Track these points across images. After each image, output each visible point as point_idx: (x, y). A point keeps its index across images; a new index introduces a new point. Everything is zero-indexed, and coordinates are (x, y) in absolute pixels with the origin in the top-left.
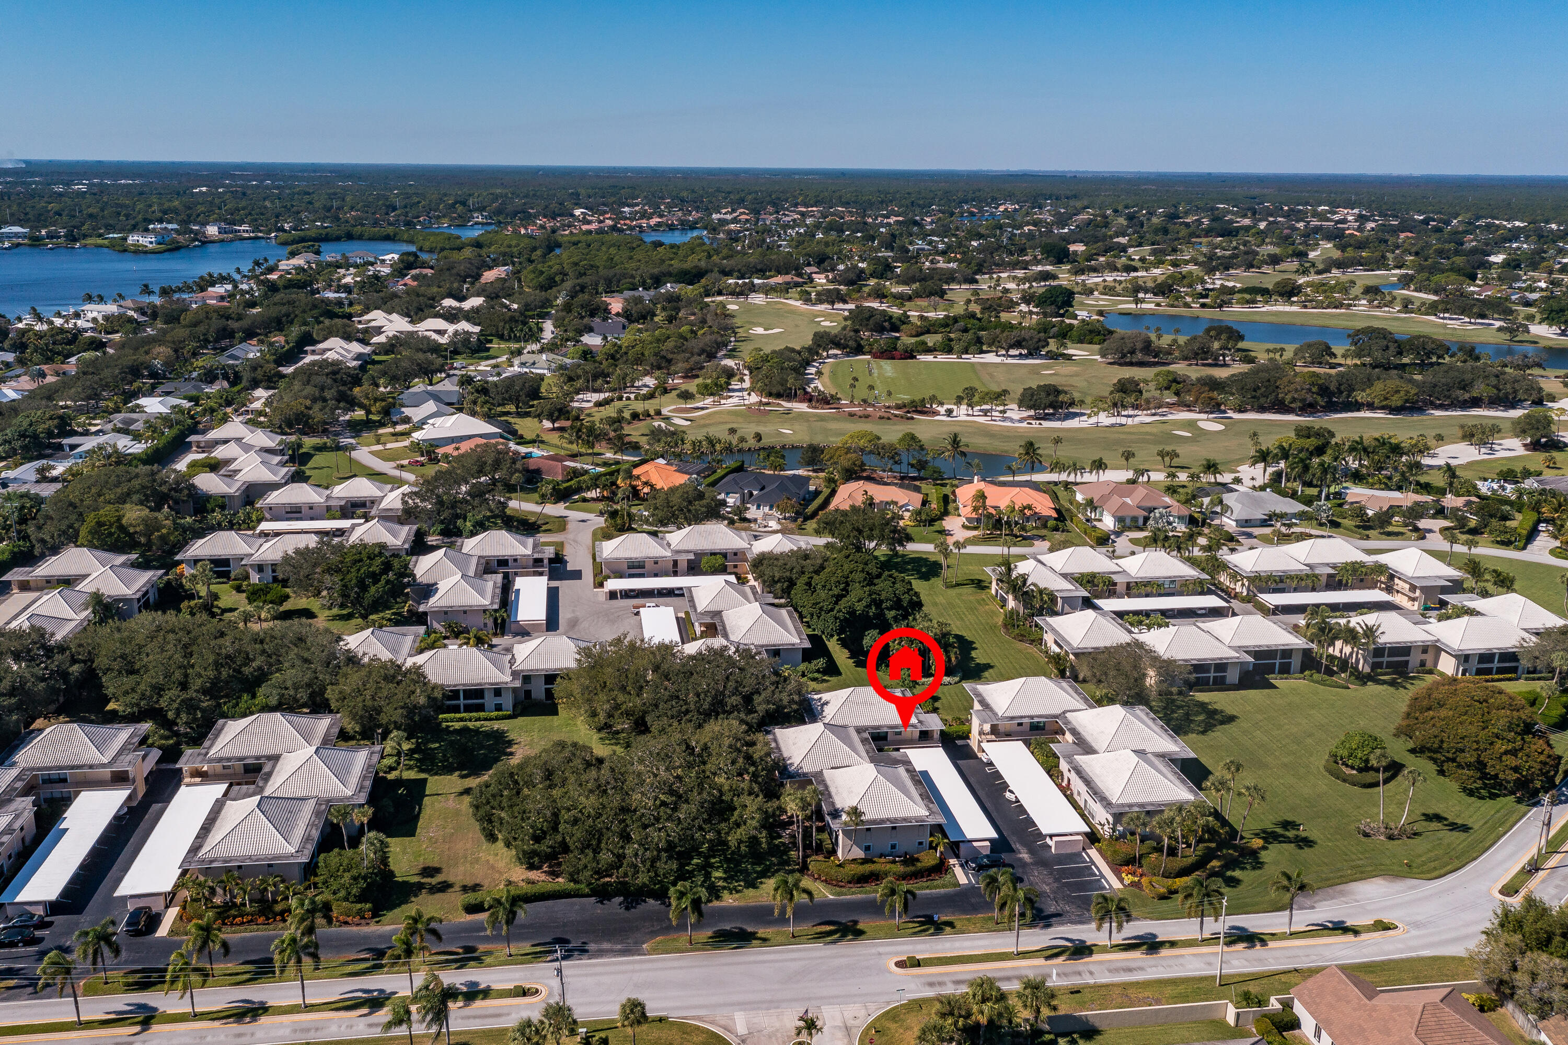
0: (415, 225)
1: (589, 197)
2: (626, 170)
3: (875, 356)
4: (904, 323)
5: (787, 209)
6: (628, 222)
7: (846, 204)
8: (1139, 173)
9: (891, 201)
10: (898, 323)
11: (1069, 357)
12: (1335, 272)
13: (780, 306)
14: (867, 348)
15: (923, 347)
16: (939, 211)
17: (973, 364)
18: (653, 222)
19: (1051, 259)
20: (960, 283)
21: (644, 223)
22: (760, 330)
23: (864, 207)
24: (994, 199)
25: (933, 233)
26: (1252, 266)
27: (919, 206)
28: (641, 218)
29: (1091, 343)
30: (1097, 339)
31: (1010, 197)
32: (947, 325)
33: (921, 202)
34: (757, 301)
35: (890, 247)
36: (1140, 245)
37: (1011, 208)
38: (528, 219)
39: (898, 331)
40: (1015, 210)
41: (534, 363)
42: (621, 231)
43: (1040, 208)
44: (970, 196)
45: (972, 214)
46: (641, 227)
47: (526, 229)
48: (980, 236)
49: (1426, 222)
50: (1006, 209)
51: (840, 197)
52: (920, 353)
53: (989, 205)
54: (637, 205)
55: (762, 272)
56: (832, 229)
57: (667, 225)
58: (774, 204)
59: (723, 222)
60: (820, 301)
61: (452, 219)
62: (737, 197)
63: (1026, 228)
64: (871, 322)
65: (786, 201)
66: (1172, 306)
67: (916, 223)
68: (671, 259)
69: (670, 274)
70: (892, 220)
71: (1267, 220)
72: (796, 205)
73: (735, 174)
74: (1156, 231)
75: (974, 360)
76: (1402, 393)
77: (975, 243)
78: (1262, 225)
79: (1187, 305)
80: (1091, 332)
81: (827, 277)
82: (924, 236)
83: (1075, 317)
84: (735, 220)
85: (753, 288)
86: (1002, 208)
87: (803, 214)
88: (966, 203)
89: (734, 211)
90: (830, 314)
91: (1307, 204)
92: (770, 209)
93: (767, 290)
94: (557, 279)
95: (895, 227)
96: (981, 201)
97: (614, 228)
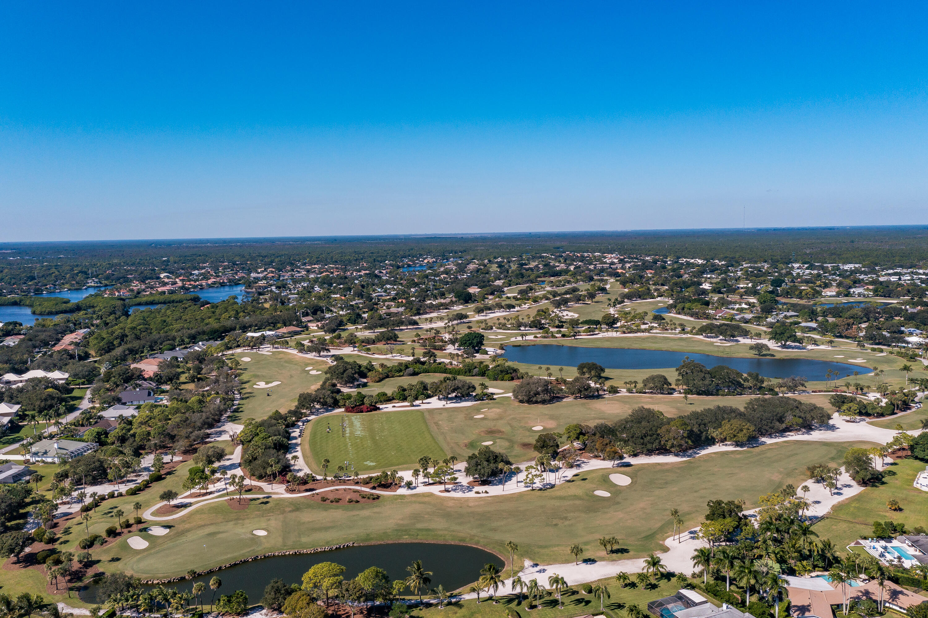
0: (42, 291)
1: (175, 263)
2: (208, 241)
3: (347, 410)
4: (370, 370)
5: (299, 267)
6: (192, 283)
7: (336, 262)
8: (494, 233)
9: (362, 259)
10: (366, 371)
11: (490, 397)
12: (627, 302)
13: (281, 356)
14: (341, 403)
15: (385, 398)
16: (391, 265)
17: (422, 412)
18: (210, 282)
19: (462, 301)
20: (407, 325)
21: (204, 283)
22: (262, 385)
23: (346, 264)
24: (421, 255)
25: (388, 282)
26: (580, 300)
27: (378, 261)
28: (202, 279)
29: (502, 380)
30: (506, 377)
31: (429, 253)
32: (401, 371)
33: (379, 259)
34: (264, 352)
35: (361, 296)
36: (510, 285)
37: (431, 260)
38: (126, 281)
39: (365, 376)
40: (434, 262)
41: (46, 453)
42: (187, 289)
43: (448, 260)
44: (407, 253)
45: (409, 266)
46: (201, 285)
47: (119, 292)
48: (416, 285)
49: (655, 262)
50: (428, 261)
51: (332, 258)
52: (382, 402)
53: (418, 259)
54: (204, 268)
55: (273, 324)
56: (324, 283)
57: (220, 283)
58: (292, 264)
59: (257, 279)
60: (310, 350)
61: (72, 285)
62: (269, 260)
63: (442, 276)
64: (345, 375)
65: (299, 261)
66: (545, 337)
67: (376, 276)
68: (210, 318)
69: (204, 333)
70: (363, 272)
71: (573, 265)
72: (305, 264)
73: (272, 242)
74: (517, 276)
75: (424, 407)
76: (745, 431)
77: (413, 290)
78: (572, 268)
79: (553, 337)
80: (502, 371)
81: (317, 326)
82: (382, 285)
83: (486, 353)
84: (265, 278)
85: (262, 340)
86: (426, 261)
87: (308, 271)
88: (405, 257)
89: (265, 270)
90: (317, 362)
91: (587, 252)
92: (289, 268)
93: (273, 341)
94: (115, 343)
95: (366, 279)
96: (413, 257)
97: (183, 287)
